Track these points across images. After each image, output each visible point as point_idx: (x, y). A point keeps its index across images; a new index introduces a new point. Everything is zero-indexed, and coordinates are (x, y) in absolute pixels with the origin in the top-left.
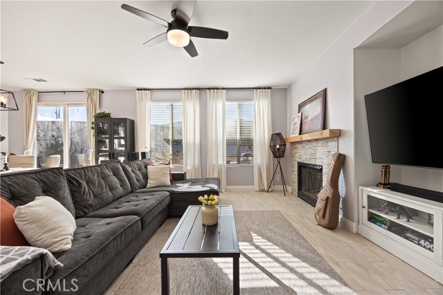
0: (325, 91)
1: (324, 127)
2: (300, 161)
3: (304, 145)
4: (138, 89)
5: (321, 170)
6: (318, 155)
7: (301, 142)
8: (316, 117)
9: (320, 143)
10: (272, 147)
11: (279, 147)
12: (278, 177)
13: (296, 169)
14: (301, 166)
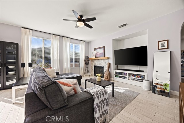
0: (104, 47)
1: (104, 56)
2: (95, 65)
3: (96, 60)
4: (23, 28)
5: (103, 67)
6: (102, 64)
7: (95, 60)
8: (102, 53)
9: (103, 60)
10: (85, 61)
11: (87, 61)
12: (86, 71)
13: (93, 68)
14: (95, 67)
